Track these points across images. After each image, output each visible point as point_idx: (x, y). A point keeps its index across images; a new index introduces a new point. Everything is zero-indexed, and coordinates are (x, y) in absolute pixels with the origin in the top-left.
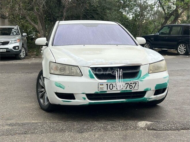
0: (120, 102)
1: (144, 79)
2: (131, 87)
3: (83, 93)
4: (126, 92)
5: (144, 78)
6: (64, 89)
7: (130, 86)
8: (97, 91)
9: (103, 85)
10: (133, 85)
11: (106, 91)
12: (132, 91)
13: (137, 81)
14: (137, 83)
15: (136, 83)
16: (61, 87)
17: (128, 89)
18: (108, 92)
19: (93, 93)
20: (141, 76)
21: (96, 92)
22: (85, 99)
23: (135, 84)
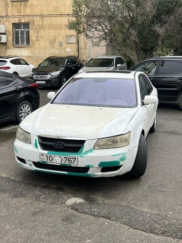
0: (62, 174)
2: (70, 162)
3: (29, 160)
4: (65, 165)
5: (86, 154)
6: (17, 153)
7: (69, 160)
9: (43, 155)
10: (73, 160)
12: (72, 166)
15: (75, 158)
17: (67, 163)
18: (48, 163)
19: (36, 162)
20: (83, 152)
21: (38, 161)
22: (31, 165)
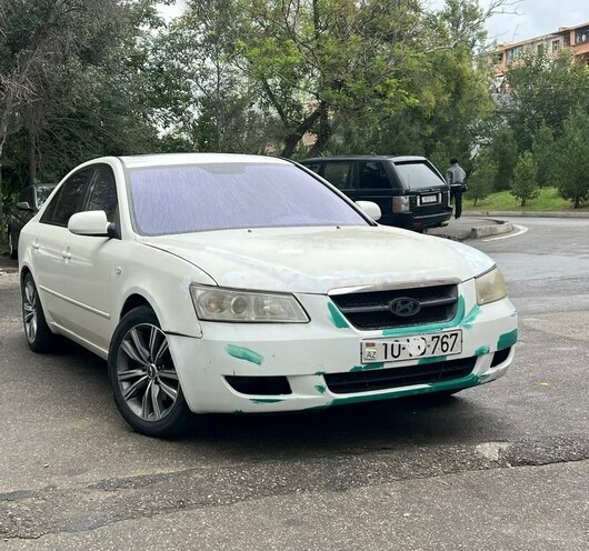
0: (416, 393)
1: (473, 322)
2: (445, 347)
3: (319, 374)
4: (432, 361)
5: (472, 319)
6: (259, 364)
7: (443, 344)
8: (359, 365)
9: (373, 344)
10: (450, 341)
11: (382, 363)
12: (448, 358)
13: (458, 328)
14: (459, 333)
15: (456, 335)
16: (249, 359)
17: (438, 353)
19: (348, 371)
21: (355, 368)
22: (321, 389)
23: (454, 337)
